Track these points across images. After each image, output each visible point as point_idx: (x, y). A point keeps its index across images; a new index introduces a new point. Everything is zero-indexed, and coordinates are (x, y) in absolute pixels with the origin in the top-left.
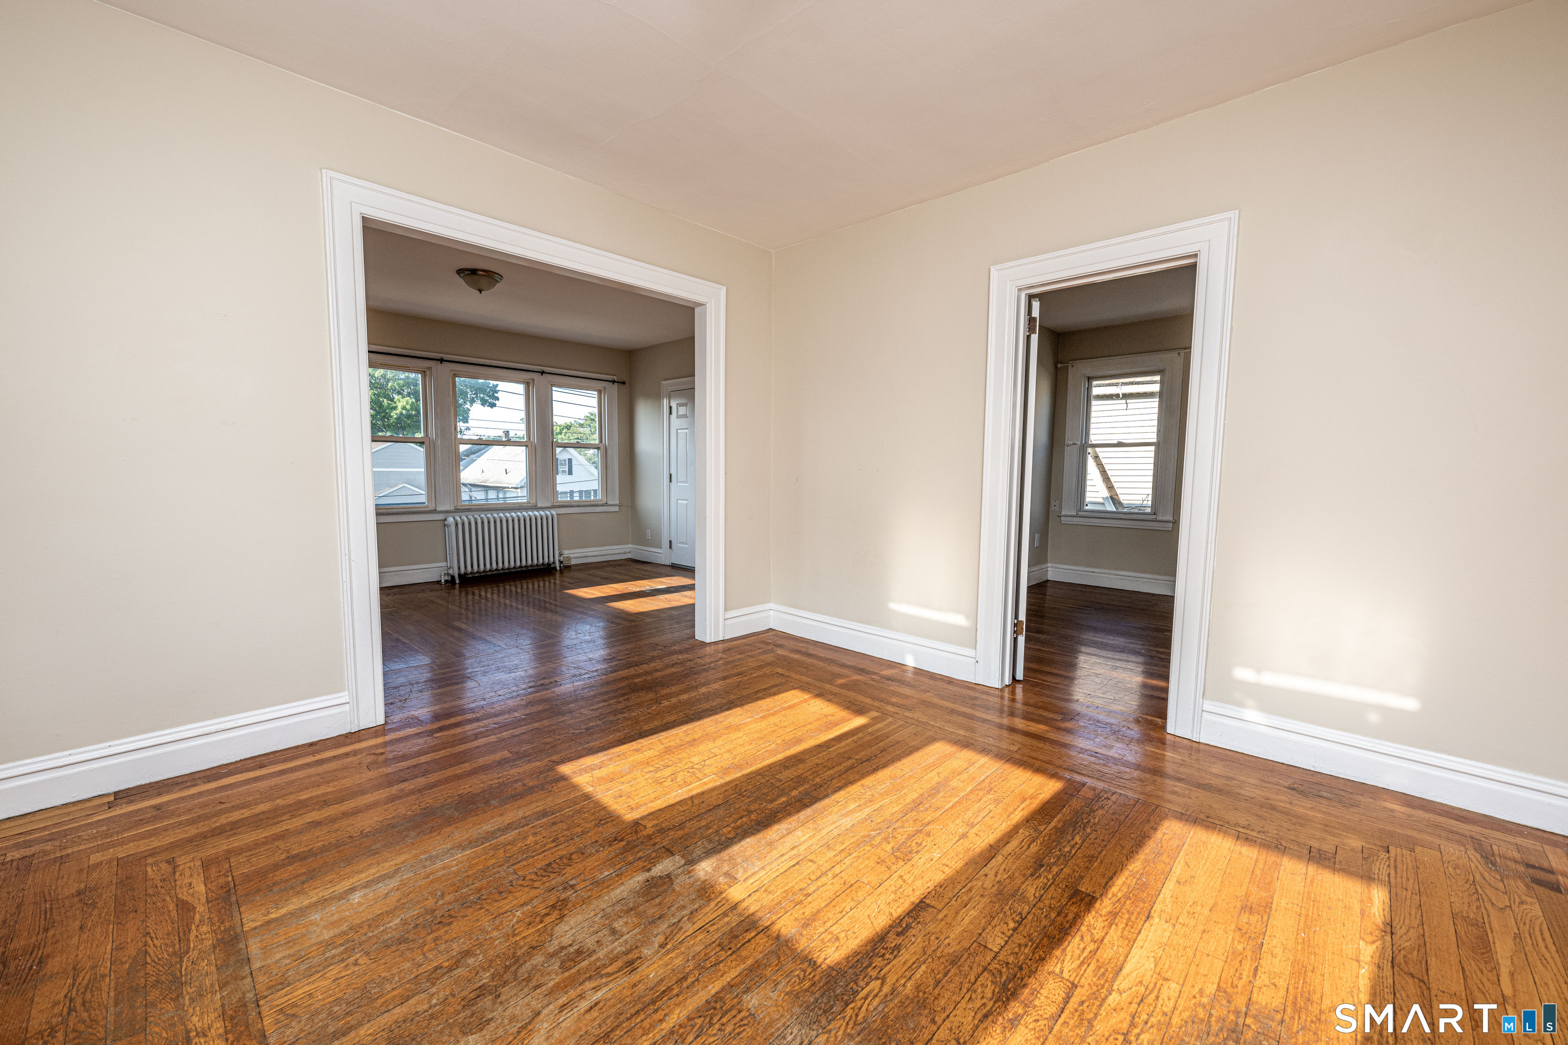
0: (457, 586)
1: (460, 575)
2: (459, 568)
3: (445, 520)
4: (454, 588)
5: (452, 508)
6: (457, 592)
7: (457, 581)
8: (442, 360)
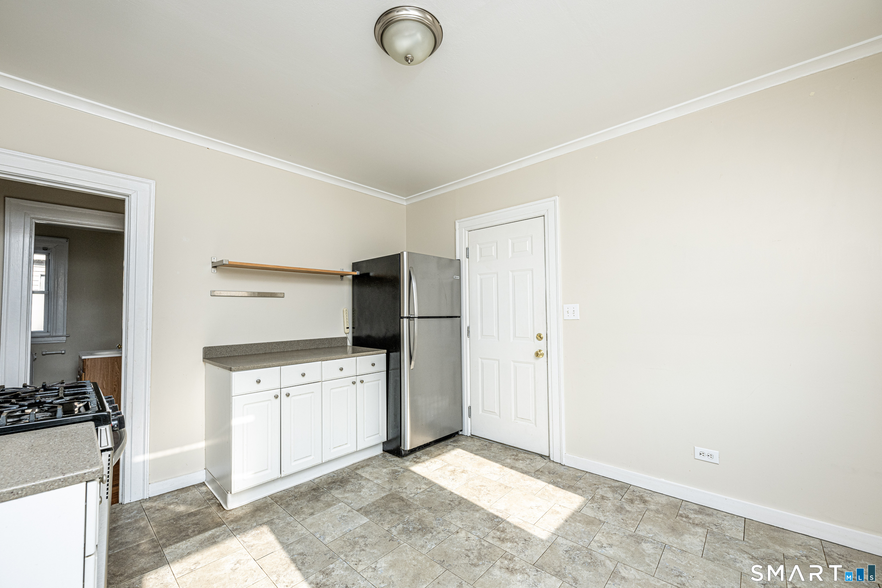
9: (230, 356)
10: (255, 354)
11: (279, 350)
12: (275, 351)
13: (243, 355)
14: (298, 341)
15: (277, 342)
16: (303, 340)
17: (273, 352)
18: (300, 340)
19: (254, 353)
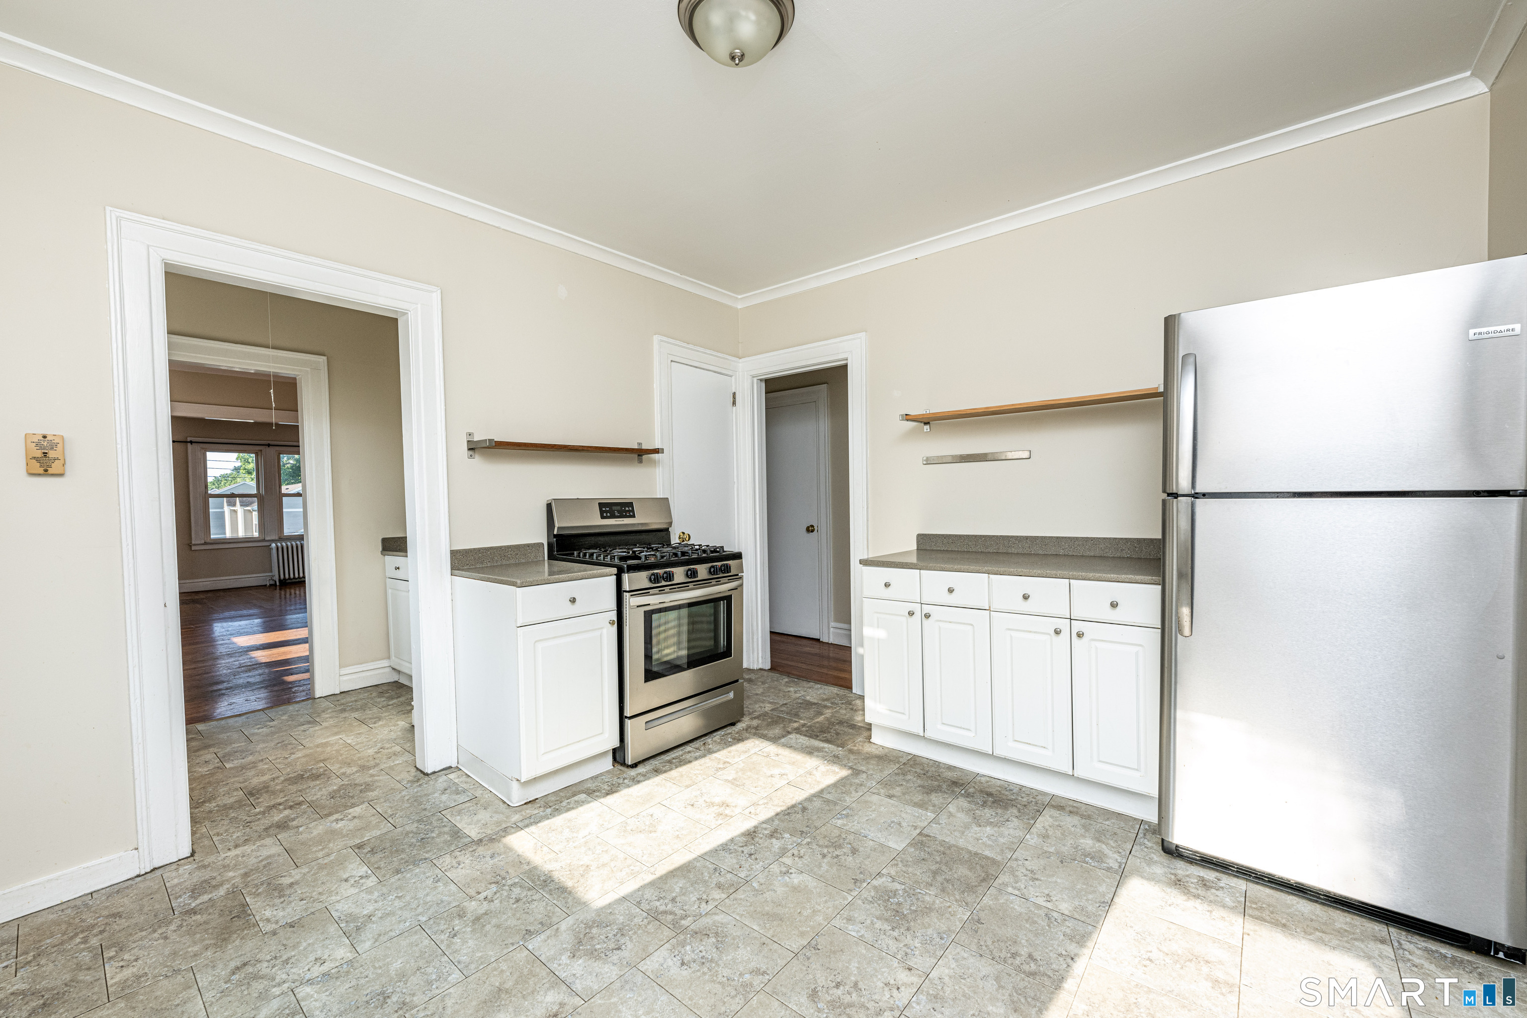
0: (278, 588)
1: (280, 580)
2: (280, 576)
3: (270, 545)
4: (276, 589)
5: (277, 538)
6: (278, 591)
7: (278, 584)
8: (269, 445)
9: (947, 551)
10: (981, 552)
11: (1020, 551)
12: (1014, 550)
13: (964, 551)
14: (1057, 538)
15: (1018, 536)
16: (1069, 538)
17: (1011, 553)
18: (1062, 537)
19: (980, 550)
